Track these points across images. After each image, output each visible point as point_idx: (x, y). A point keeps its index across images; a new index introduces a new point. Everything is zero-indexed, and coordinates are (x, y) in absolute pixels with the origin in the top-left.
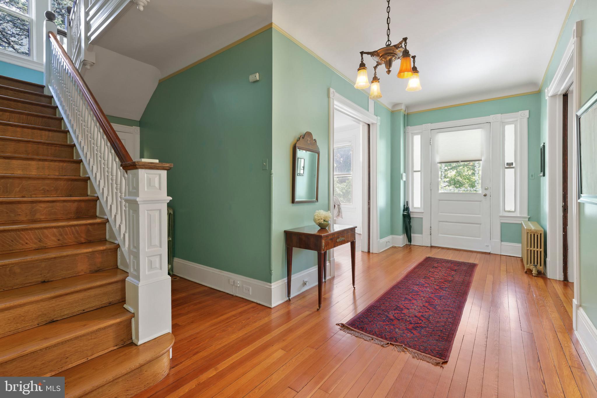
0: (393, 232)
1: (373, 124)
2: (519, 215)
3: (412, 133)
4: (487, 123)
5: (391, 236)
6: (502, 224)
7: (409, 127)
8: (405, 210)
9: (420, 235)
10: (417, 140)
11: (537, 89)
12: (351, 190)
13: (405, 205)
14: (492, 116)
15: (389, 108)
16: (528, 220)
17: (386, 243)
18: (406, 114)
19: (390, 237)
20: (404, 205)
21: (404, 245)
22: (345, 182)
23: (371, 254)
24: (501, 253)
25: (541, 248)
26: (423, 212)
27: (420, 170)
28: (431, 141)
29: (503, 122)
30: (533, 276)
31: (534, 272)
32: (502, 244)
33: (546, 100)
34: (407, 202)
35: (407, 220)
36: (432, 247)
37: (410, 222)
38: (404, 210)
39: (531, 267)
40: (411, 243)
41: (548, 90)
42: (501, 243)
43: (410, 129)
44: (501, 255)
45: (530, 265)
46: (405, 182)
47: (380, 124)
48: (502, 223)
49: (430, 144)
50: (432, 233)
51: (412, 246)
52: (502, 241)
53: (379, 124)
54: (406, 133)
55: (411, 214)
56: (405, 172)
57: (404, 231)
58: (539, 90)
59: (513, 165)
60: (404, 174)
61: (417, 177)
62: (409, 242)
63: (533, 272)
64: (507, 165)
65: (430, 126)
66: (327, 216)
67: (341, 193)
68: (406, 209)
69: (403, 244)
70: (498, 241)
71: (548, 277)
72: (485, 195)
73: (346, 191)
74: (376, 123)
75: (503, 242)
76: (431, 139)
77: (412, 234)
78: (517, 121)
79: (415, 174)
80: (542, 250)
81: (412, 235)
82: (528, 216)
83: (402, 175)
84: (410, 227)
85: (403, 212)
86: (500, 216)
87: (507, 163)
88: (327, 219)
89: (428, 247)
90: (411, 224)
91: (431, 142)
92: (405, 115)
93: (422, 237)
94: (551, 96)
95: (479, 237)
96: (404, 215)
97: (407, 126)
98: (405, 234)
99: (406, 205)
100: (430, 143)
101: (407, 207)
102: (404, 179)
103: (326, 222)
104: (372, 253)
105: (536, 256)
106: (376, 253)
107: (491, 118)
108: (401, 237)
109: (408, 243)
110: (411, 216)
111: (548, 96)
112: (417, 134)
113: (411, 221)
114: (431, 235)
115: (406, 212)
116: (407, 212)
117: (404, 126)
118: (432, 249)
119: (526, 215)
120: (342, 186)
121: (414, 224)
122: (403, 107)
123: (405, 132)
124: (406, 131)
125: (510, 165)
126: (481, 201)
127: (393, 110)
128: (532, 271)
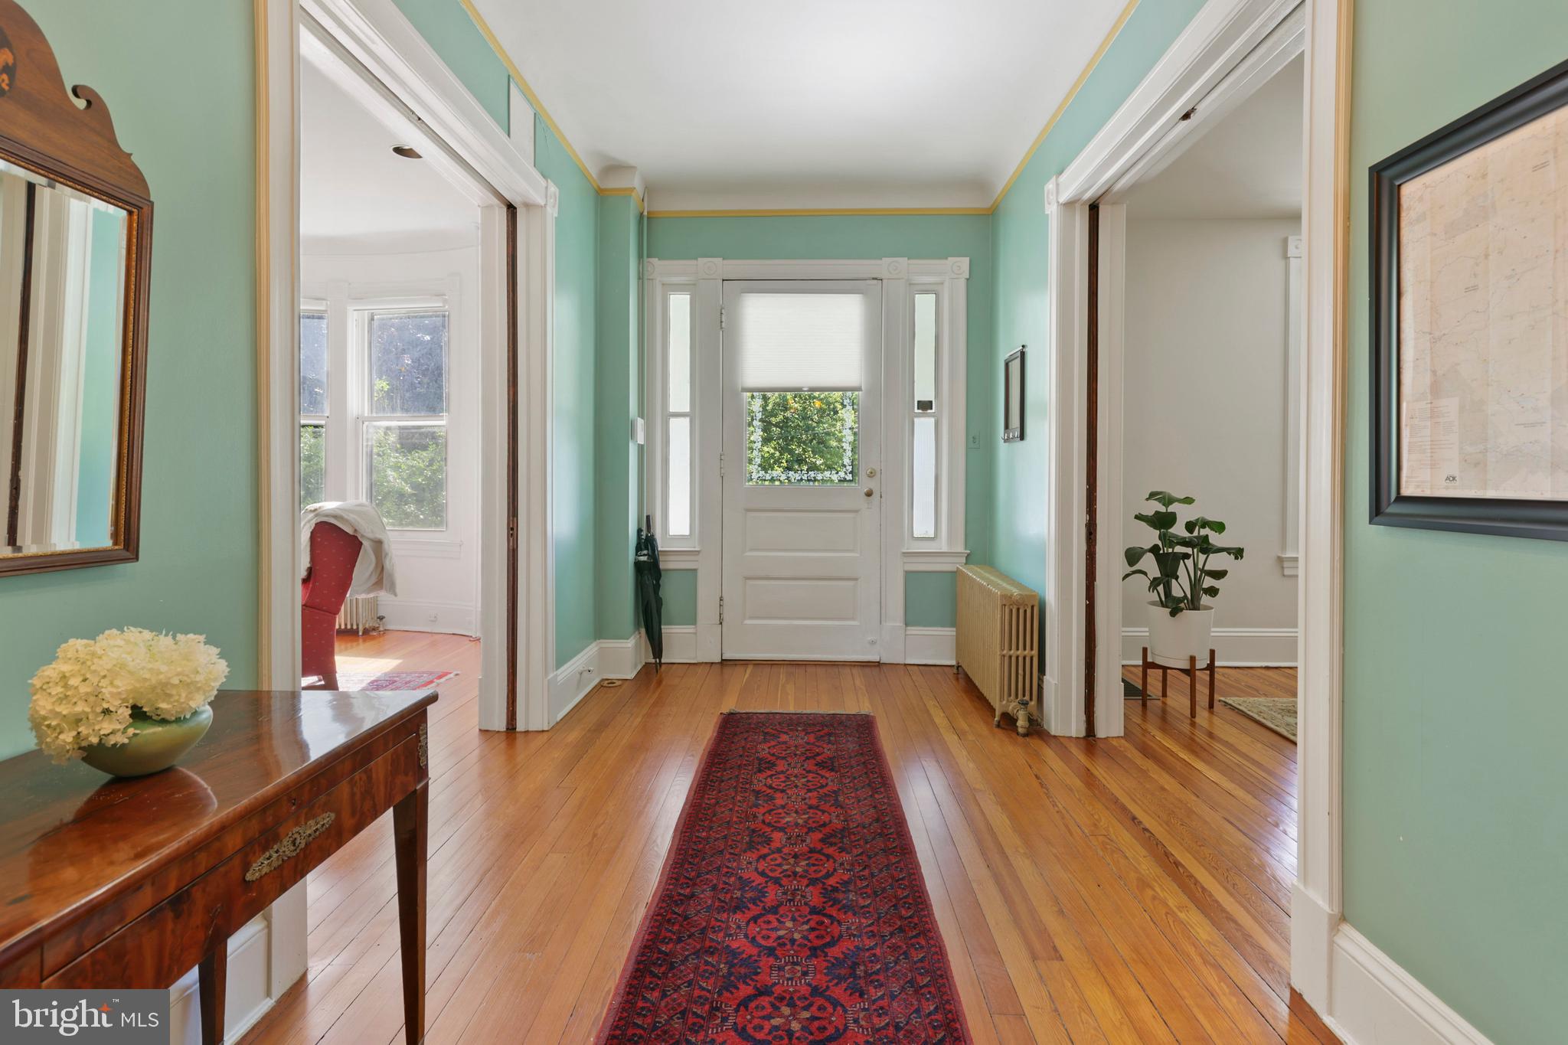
0: (600, 630)
1: (528, 206)
2: (945, 549)
3: (663, 284)
4: (874, 279)
5: (594, 645)
6: (909, 575)
7: (655, 261)
8: (643, 547)
9: (689, 629)
10: (679, 306)
11: (985, 204)
12: (444, 477)
13: (642, 531)
14: (886, 261)
15: (589, 173)
16: (965, 561)
17: (578, 676)
18: (645, 213)
19: (592, 649)
20: (639, 531)
21: (639, 668)
22: (425, 448)
23: (520, 740)
24: (905, 659)
25: (1032, 649)
26: (698, 552)
27: (687, 409)
28: (723, 316)
29: (913, 282)
30: (1018, 734)
31: (1022, 723)
32: (908, 633)
33: (1048, 215)
34: (648, 517)
35: (649, 581)
36: (724, 662)
37: (657, 587)
38: (638, 548)
39: (1011, 708)
40: (660, 657)
41: (1058, 185)
42: (906, 630)
43: (659, 267)
44: (905, 665)
45: (1008, 701)
46: (641, 448)
47: (556, 215)
48: (907, 573)
49: (722, 328)
50: (725, 619)
51: (663, 667)
52: (907, 624)
53: (552, 212)
54: (646, 282)
55: (661, 558)
56: (641, 415)
57: (639, 617)
58: (993, 205)
59: (931, 409)
60: (640, 423)
61: (680, 433)
62: (655, 658)
63: (1020, 723)
64: (918, 409)
65: (720, 266)
66: (165, 685)
67: (408, 489)
68: (646, 542)
69: (636, 665)
70: (898, 624)
71: (1053, 733)
72: (869, 494)
73: (430, 479)
74: (543, 204)
75: (909, 628)
76: (723, 311)
77: (662, 627)
78: (942, 284)
79: (673, 421)
80: (1035, 652)
81: (663, 631)
82: (966, 549)
83: (633, 425)
84: (659, 602)
85: (636, 555)
86: (904, 553)
87: (919, 402)
88: (163, 706)
89: (714, 665)
90: (661, 594)
91: (723, 320)
92: (642, 214)
93: (695, 633)
94: (1064, 204)
95: (853, 619)
96: (638, 565)
97: (648, 257)
98: (643, 631)
99: (644, 528)
100: (721, 322)
101: (647, 536)
102: (641, 438)
103: (164, 722)
104: (527, 732)
105: (1021, 671)
106: (543, 731)
107: (883, 266)
108: (630, 645)
109: (653, 661)
110: (662, 566)
111: (1058, 202)
112: (679, 288)
113: (661, 582)
114: (721, 623)
115: (645, 552)
116: (648, 555)
117: (640, 256)
118: (727, 670)
119: (960, 548)
120: (410, 463)
121: (671, 592)
122: (636, 183)
123: (641, 278)
124: (645, 272)
125: (925, 406)
126: (856, 511)
127: (603, 187)
128: (1016, 720)
